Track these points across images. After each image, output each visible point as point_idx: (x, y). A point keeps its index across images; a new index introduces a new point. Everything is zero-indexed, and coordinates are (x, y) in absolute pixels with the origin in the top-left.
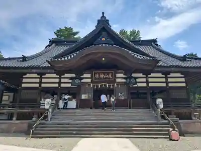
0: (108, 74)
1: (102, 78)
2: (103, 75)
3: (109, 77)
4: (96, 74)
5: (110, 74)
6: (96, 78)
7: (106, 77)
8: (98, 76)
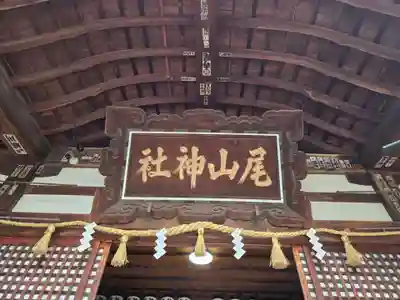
1: (193, 183)
2: (202, 159)
3: (251, 172)
4: (146, 152)
5: (258, 156)
6: (145, 179)
7: (223, 171)
8: (162, 169)
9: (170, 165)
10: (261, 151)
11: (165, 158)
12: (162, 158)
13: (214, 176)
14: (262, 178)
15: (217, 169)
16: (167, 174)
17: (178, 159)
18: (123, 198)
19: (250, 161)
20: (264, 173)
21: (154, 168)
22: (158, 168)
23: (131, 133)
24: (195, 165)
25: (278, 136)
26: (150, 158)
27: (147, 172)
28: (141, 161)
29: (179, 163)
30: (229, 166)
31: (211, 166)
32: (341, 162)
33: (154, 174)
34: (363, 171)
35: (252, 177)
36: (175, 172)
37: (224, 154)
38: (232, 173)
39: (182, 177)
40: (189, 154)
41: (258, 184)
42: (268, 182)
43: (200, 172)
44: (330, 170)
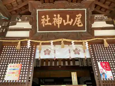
0: (73, 16)
1: (59, 26)
2: (61, 18)
3: (77, 22)
4: (43, 17)
5: (79, 17)
6: (44, 26)
7: (68, 22)
8: (49, 22)
9: (51, 21)
10: (80, 15)
11: (49, 19)
12: (48, 19)
13: (65, 24)
14: (80, 24)
15: (66, 22)
16: (50, 24)
17: (54, 19)
18: (38, 32)
19: (76, 18)
20: (81, 22)
21: (46, 22)
22: (47, 22)
23: (37, 10)
24: (59, 21)
25: (86, 9)
26: (44, 19)
27: (44, 24)
28: (42, 20)
29: (54, 20)
30: (70, 20)
31: (64, 21)
32: (105, 17)
33: (46, 24)
34: (111, 20)
35: (77, 24)
36: (53, 23)
37: (68, 16)
38: (71, 23)
39: (55, 25)
40: (57, 17)
41: (79, 26)
42: (82, 25)
43: (61, 23)
44: (101, 20)
